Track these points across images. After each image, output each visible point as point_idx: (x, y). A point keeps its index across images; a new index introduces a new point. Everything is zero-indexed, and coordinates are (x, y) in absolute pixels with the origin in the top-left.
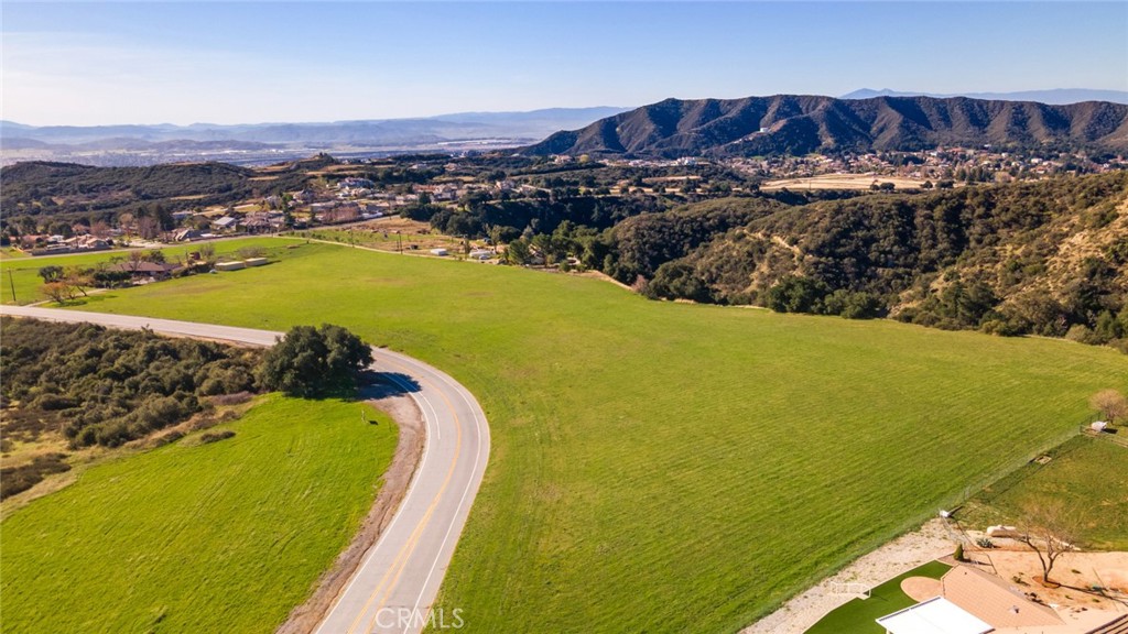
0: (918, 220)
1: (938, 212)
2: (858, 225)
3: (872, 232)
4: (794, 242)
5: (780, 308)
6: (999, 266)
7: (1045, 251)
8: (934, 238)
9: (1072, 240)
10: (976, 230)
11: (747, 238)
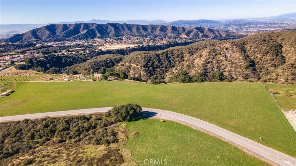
0: (161, 58)
1: (164, 55)
2: (150, 60)
3: (153, 61)
4: (137, 65)
5: (184, 82)
6: (185, 66)
7: (192, 62)
8: (165, 61)
9: (196, 60)
10: (172, 59)
11: (125, 65)
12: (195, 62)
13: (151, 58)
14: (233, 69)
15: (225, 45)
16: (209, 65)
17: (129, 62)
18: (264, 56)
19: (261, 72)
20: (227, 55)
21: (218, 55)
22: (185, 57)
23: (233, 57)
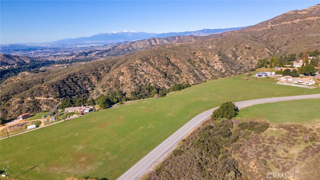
0: (68, 84)
1: (70, 80)
2: (60, 88)
4: (48, 97)
5: (180, 90)
6: (111, 86)
8: (75, 87)
9: (120, 78)
10: (79, 83)
11: (25, 101)
12: (120, 80)
13: (59, 85)
14: (155, 80)
15: (136, 62)
16: (136, 80)
17: (31, 96)
18: (168, 67)
19: (173, 79)
20: (143, 69)
21: (137, 71)
22: (91, 79)
23: (150, 71)
